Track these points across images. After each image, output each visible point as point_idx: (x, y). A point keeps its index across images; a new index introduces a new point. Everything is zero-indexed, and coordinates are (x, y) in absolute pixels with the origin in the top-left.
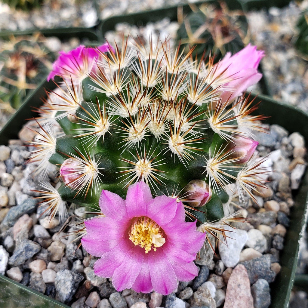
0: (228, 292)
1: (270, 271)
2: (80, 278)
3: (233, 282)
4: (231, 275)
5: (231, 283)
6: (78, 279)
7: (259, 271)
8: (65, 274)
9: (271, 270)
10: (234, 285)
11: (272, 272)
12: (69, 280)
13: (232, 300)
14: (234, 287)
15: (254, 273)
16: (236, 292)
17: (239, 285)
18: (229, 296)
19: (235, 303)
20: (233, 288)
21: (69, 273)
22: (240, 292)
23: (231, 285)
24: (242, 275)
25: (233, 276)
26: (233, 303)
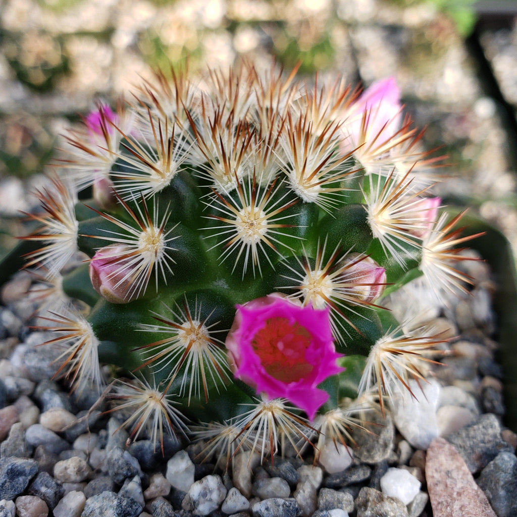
0: (432, 492)
1: (502, 442)
2: (134, 507)
3: (434, 471)
4: (427, 458)
5: (433, 472)
6: (131, 507)
7: (482, 445)
8: (103, 498)
9: (504, 441)
10: (439, 474)
11: (505, 443)
12: (111, 507)
13: (445, 503)
14: (440, 479)
15: (471, 451)
16: (446, 486)
17: (448, 473)
18: (437, 498)
19: (453, 506)
20: (439, 482)
21: (111, 495)
22: (456, 485)
23: (433, 477)
24: (448, 453)
25: (431, 459)
26: (449, 508)
